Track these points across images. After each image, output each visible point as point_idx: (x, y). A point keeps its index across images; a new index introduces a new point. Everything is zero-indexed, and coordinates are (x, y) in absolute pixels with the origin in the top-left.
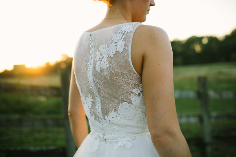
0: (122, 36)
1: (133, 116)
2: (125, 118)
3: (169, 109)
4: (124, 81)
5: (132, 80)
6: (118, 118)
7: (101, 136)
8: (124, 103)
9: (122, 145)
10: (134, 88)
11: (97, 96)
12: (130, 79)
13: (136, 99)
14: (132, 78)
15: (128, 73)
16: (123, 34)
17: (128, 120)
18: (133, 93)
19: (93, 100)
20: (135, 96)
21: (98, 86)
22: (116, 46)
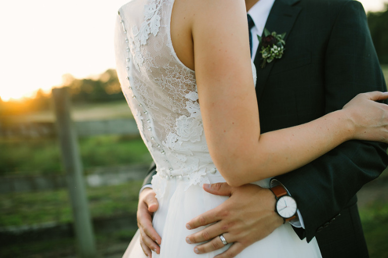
0: (157, 7)
1: (201, 136)
2: (189, 141)
3: (233, 123)
4: (170, 82)
5: (179, 78)
6: (180, 142)
7: (168, 171)
8: (181, 117)
9: (195, 184)
10: (188, 92)
11: (146, 110)
12: (177, 77)
13: (196, 110)
14: (178, 74)
15: (170, 68)
16: (158, 4)
17: (195, 143)
18: (187, 100)
19: (142, 118)
20: (194, 105)
21: (142, 94)
22: (149, 24)
